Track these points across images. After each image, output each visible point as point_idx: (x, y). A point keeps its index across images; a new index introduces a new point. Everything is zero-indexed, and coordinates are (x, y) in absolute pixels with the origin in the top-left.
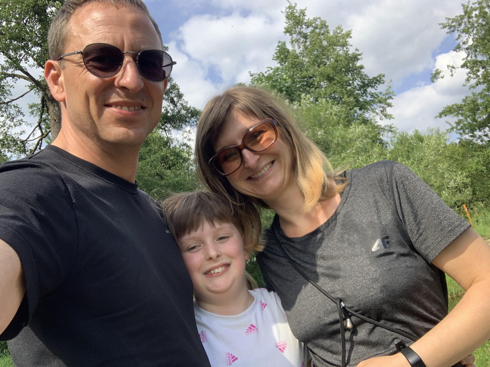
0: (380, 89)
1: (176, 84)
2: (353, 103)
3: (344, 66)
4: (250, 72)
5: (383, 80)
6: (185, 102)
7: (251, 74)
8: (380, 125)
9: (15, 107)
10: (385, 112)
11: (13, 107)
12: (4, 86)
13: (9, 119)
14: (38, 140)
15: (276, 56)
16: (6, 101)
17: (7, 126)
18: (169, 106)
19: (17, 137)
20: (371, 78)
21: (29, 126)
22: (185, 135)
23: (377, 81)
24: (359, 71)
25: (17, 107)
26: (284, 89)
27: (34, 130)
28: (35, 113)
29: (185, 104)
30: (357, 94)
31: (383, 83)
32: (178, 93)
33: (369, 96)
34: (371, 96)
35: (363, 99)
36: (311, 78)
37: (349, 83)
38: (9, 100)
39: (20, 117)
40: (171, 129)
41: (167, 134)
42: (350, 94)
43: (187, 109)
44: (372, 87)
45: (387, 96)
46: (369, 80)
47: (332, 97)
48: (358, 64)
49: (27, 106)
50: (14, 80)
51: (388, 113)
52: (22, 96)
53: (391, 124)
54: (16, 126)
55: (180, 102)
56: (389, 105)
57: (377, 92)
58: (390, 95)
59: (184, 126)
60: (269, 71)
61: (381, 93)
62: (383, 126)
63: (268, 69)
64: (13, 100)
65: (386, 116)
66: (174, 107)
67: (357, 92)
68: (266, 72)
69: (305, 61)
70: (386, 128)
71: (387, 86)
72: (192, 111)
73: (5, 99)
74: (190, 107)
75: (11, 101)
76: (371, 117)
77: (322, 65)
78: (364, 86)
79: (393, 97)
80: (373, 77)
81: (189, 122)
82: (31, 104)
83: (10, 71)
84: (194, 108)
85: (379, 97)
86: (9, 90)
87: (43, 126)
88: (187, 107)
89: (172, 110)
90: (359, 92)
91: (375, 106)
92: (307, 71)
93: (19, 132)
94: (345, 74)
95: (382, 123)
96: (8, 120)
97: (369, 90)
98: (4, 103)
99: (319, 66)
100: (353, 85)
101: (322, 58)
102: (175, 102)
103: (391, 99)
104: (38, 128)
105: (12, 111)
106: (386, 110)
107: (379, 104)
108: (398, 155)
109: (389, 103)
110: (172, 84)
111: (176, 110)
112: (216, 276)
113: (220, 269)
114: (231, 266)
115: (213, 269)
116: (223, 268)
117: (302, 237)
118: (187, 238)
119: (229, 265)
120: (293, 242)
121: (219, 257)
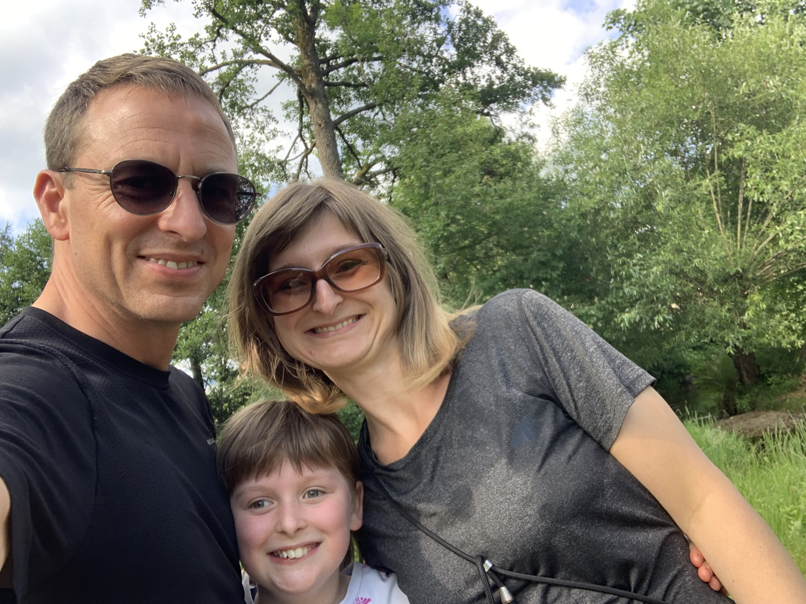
6: (520, 61)
9: (263, 111)
11: (260, 111)
12: (242, 80)
16: (249, 103)
17: (257, 142)
18: (494, 72)
19: (273, 157)
21: (287, 138)
22: (524, 119)
25: (266, 110)
27: (294, 143)
28: (292, 115)
29: (519, 65)
32: (508, 47)
38: (254, 102)
39: (272, 126)
40: (499, 111)
41: (494, 121)
49: (280, 107)
50: (253, 70)
52: (270, 93)
54: (268, 140)
55: (512, 62)
59: (521, 104)
64: (259, 101)
66: (503, 72)
72: (532, 74)
73: (248, 100)
74: (529, 69)
81: (529, 95)
82: (285, 102)
83: (246, 58)
84: (536, 69)
86: (251, 86)
87: (307, 135)
88: (523, 69)
89: (499, 78)
93: (275, 148)
96: (257, 132)
98: (247, 107)
102: (503, 63)
104: (299, 139)
105: (260, 117)
110: (495, 33)
111: (506, 77)
112: (290, 564)
113: (299, 553)
114: (321, 546)
115: (286, 549)
116: (306, 550)
117: (407, 457)
118: (252, 487)
119: (318, 544)
120: (393, 470)
121: (300, 531)
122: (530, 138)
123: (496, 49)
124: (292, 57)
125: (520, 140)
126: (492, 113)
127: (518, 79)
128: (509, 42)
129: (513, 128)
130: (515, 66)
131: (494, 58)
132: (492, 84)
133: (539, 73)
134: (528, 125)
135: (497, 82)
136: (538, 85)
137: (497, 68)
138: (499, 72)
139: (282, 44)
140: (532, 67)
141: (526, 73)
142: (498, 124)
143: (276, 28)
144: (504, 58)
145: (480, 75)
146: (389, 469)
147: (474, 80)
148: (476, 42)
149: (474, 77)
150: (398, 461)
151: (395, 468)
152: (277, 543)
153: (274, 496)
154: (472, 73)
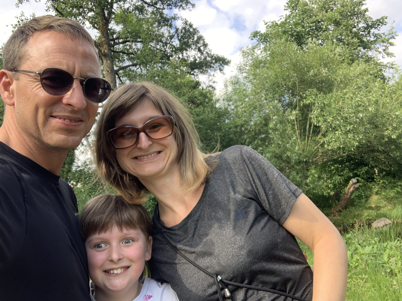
1: (202, 35)
2: (357, 43)
3: (350, 10)
5: (385, 22)
8: (382, 63)
10: (387, 51)
15: (287, 5)
18: (197, 55)
20: (374, 20)
22: (210, 78)
23: (380, 22)
24: (364, 15)
26: (295, 34)
29: (209, 52)
30: (362, 34)
31: (385, 25)
32: (204, 43)
33: (372, 37)
34: (375, 36)
35: (366, 39)
36: (319, 22)
37: (354, 25)
42: (356, 35)
44: (375, 28)
45: (390, 36)
47: (338, 38)
48: (363, 8)
51: (390, 52)
53: (393, 61)
55: (206, 51)
57: (380, 32)
58: (393, 35)
59: (209, 71)
60: (281, 19)
61: (384, 34)
62: (385, 63)
65: (388, 54)
66: (201, 55)
70: (388, 65)
71: (390, 27)
76: (374, 55)
78: (368, 28)
79: (395, 37)
81: (213, 67)
84: (217, 55)
85: (381, 37)
88: (211, 55)
91: (378, 46)
92: (316, 17)
94: (350, 18)
95: (386, 60)
97: (373, 30)
99: (327, 12)
100: (358, 27)
101: (330, 4)
102: (201, 51)
106: (388, 49)
107: (382, 44)
109: (392, 43)
110: (198, 36)
111: (203, 57)
112: (114, 276)
113: (119, 271)
114: (130, 268)
115: (113, 269)
116: (122, 270)
117: (180, 224)
118: (96, 237)
119: (128, 267)
120: (173, 230)
121: (120, 260)
122: (213, 88)
123: (198, 43)
124: (96, 36)
125: (208, 88)
126: (195, 74)
127: (208, 59)
128: (205, 41)
129: (205, 82)
130: (207, 53)
131: (197, 48)
132: (196, 60)
133: (218, 57)
134: (212, 82)
135: (198, 59)
136: (218, 63)
137: (198, 53)
138: (199, 55)
139: (91, 29)
140: (215, 54)
141: (212, 57)
142: (197, 80)
143: (89, 21)
144: (202, 48)
145: (190, 55)
146: (170, 229)
147: (187, 57)
148: (189, 39)
149: (187, 56)
150: (176, 225)
151: (174, 229)
152: (108, 266)
153: (107, 242)
154: (186, 54)
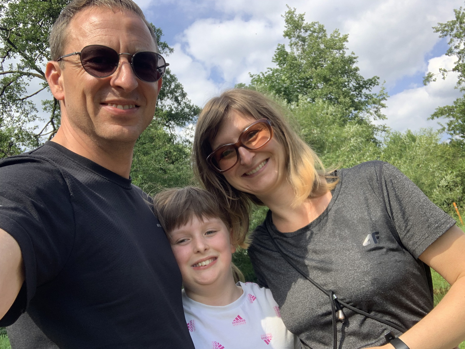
0: (375, 90)
1: (181, 83)
2: (348, 103)
3: (340, 68)
4: (250, 73)
5: (377, 82)
6: (188, 101)
7: (251, 75)
8: (374, 125)
9: (29, 103)
10: (379, 113)
11: (27, 103)
12: (19, 83)
13: (24, 114)
14: (50, 134)
15: (275, 58)
16: (21, 98)
17: (21, 121)
18: (173, 104)
19: (30, 132)
20: (365, 80)
21: (42, 122)
22: (188, 132)
23: (372, 82)
24: (355, 73)
25: (31, 104)
26: (282, 89)
27: (47, 125)
28: (48, 109)
29: (188, 103)
30: (352, 95)
31: (378, 85)
32: (182, 93)
33: (364, 97)
34: (366, 97)
35: (357, 99)
36: (308, 79)
37: (345, 85)
38: (24, 97)
39: (34, 113)
40: (174, 126)
41: (171, 130)
42: (346, 95)
43: (190, 107)
44: (367, 88)
45: (381, 98)
46: (364, 81)
47: (328, 97)
48: (354, 66)
49: (41, 103)
50: (29, 78)
51: (381, 114)
52: (36, 93)
53: (384, 124)
54: (30, 121)
55: (184, 101)
56: (383, 106)
57: (371, 93)
58: (384, 96)
59: (187, 123)
60: (269, 71)
61: (375, 95)
62: (376, 126)
63: (268, 70)
64: (28, 97)
65: (379, 116)
66: (178, 105)
67: (352, 93)
68: (266, 73)
69: (303, 63)
70: (380, 128)
71: (381, 88)
72: (195, 109)
73: (20, 95)
74: (193, 106)
75: (26, 98)
76: (366, 117)
77: (318, 67)
78: (359, 88)
79: (387, 98)
80: (368, 79)
81: (192, 120)
82: (45, 100)
83: (26, 70)
84: (197, 107)
85: (373, 98)
86: (24, 87)
87: (55, 122)
88: (190, 105)
89: (176, 108)
90: (354, 93)
91: (369, 107)
92: (304, 73)
93: (33, 127)
94: (341, 76)
95: (375, 122)
96: (23, 116)
97: (364, 91)
98: (20, 99)
99: (316, 68)
100: (349, 86)
101: (319, 60)
102: (179, 101)
103: (385, 101)
104: (50, 123)
105: (27, 107)
106: (380, 110)
107: (373, 105)
108: (391, 154)
109: (383, 104)
110: (176, 84)
111: (180, 108)
112: (204, 269)
113: (207, 262)
114: (218, 259)
115: (201, 261)
116: (211, 261)
118: (177, 232)
119: (216, 258)
120: (285, 237)
123: (176, 92)
125: (184, 143)
126: (170, 126)
127: (187, 110)
128: (183, 90)
129: (181, 136)
130: (185, 103)
131: (174, 97)
132: (172, 110)
133: (198, 109)
134: (189, 136)
138: (176, 105)
142: (173, 133)
143: (47, 57)
144: (179, 98)
145: (166, 104)
148: (165, 87)
149: (162, 105)
